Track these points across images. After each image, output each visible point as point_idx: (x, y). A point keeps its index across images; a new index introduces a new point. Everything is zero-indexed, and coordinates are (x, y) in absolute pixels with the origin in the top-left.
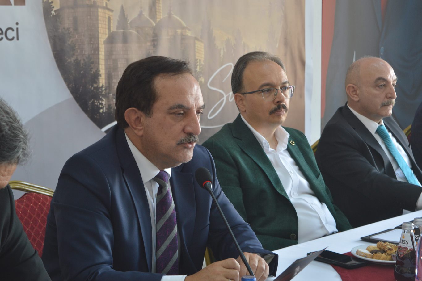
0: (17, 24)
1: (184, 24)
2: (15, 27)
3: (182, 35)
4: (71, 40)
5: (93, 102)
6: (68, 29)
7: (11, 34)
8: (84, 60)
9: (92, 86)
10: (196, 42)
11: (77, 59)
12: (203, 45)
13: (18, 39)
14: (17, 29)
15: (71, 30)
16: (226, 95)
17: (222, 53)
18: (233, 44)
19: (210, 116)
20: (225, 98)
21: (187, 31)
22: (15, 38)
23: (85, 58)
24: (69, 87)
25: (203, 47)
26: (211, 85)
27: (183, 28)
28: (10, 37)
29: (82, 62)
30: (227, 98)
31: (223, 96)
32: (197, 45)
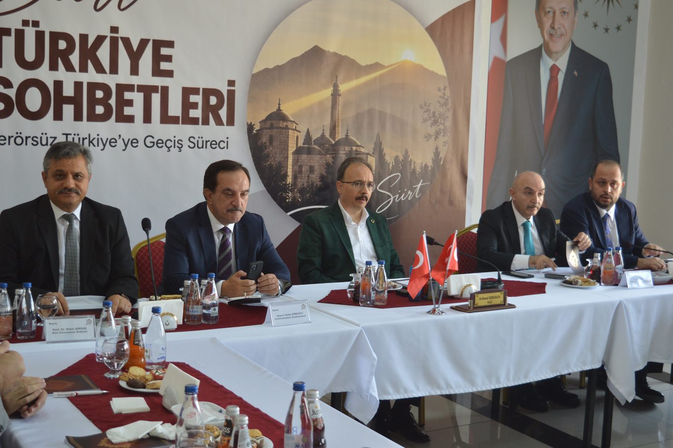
0: (228, 138)
1: (359, 143)
2: (226, 141)
3: (356, 151)
4: (267, 151)
5: (282, 194)
6: (265, 143)
7: (222, 145)
8: (276, 164)
9: (282, 183)
10: (368, 156)
11: (271, 164)
12: (374, 159)
13: (227, 148)
14: (227, 142)
15: (268, 144)
16: (393, 196)
17: (391, 166)
18: (401, 160)
19: (379, 211)
20: (392, 199)
21: (361, 148)
22: (226, 147)
23: (277, 163)
24: (263, 183)
25: (374, 161)
26: (379, 188)
27: (358, 146)
28: (222, 146)
29: (274, 166)
30: (394, 199)
31: (390, 197)
32: (369, 159)
